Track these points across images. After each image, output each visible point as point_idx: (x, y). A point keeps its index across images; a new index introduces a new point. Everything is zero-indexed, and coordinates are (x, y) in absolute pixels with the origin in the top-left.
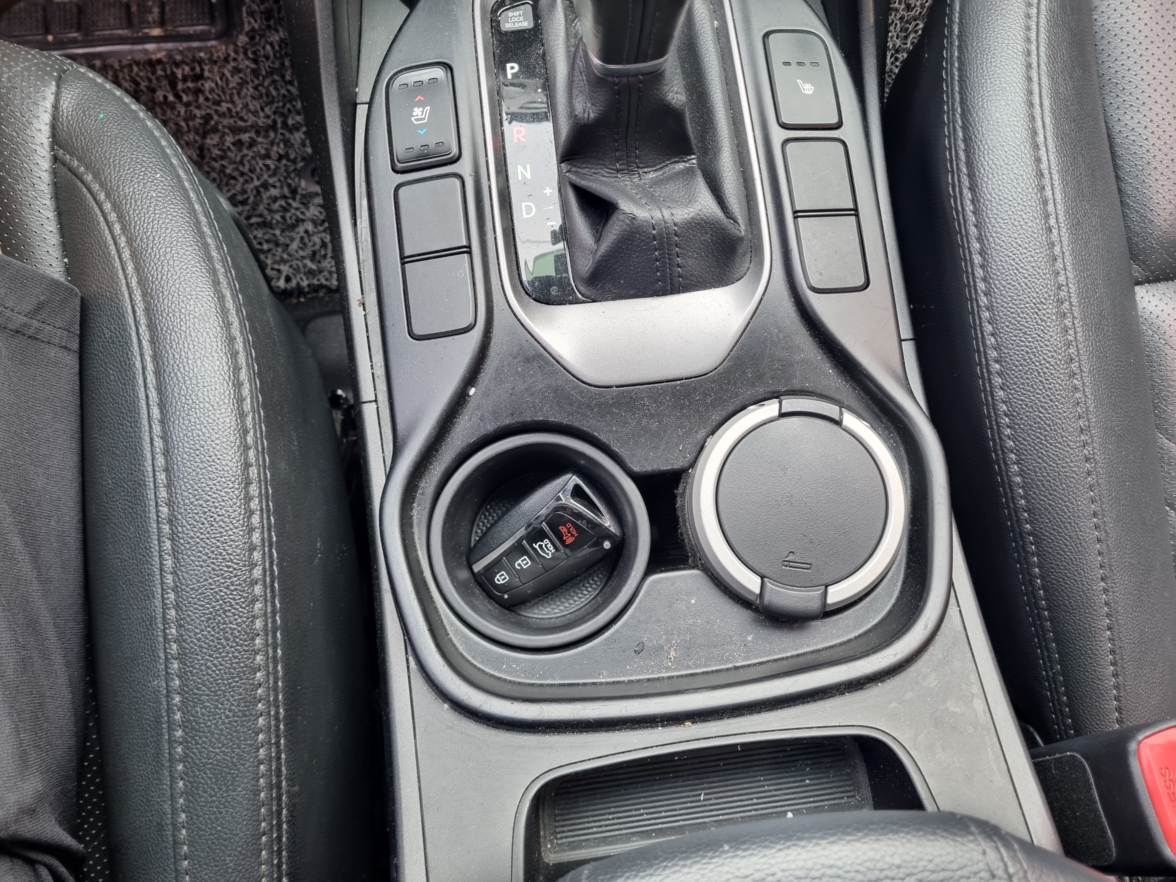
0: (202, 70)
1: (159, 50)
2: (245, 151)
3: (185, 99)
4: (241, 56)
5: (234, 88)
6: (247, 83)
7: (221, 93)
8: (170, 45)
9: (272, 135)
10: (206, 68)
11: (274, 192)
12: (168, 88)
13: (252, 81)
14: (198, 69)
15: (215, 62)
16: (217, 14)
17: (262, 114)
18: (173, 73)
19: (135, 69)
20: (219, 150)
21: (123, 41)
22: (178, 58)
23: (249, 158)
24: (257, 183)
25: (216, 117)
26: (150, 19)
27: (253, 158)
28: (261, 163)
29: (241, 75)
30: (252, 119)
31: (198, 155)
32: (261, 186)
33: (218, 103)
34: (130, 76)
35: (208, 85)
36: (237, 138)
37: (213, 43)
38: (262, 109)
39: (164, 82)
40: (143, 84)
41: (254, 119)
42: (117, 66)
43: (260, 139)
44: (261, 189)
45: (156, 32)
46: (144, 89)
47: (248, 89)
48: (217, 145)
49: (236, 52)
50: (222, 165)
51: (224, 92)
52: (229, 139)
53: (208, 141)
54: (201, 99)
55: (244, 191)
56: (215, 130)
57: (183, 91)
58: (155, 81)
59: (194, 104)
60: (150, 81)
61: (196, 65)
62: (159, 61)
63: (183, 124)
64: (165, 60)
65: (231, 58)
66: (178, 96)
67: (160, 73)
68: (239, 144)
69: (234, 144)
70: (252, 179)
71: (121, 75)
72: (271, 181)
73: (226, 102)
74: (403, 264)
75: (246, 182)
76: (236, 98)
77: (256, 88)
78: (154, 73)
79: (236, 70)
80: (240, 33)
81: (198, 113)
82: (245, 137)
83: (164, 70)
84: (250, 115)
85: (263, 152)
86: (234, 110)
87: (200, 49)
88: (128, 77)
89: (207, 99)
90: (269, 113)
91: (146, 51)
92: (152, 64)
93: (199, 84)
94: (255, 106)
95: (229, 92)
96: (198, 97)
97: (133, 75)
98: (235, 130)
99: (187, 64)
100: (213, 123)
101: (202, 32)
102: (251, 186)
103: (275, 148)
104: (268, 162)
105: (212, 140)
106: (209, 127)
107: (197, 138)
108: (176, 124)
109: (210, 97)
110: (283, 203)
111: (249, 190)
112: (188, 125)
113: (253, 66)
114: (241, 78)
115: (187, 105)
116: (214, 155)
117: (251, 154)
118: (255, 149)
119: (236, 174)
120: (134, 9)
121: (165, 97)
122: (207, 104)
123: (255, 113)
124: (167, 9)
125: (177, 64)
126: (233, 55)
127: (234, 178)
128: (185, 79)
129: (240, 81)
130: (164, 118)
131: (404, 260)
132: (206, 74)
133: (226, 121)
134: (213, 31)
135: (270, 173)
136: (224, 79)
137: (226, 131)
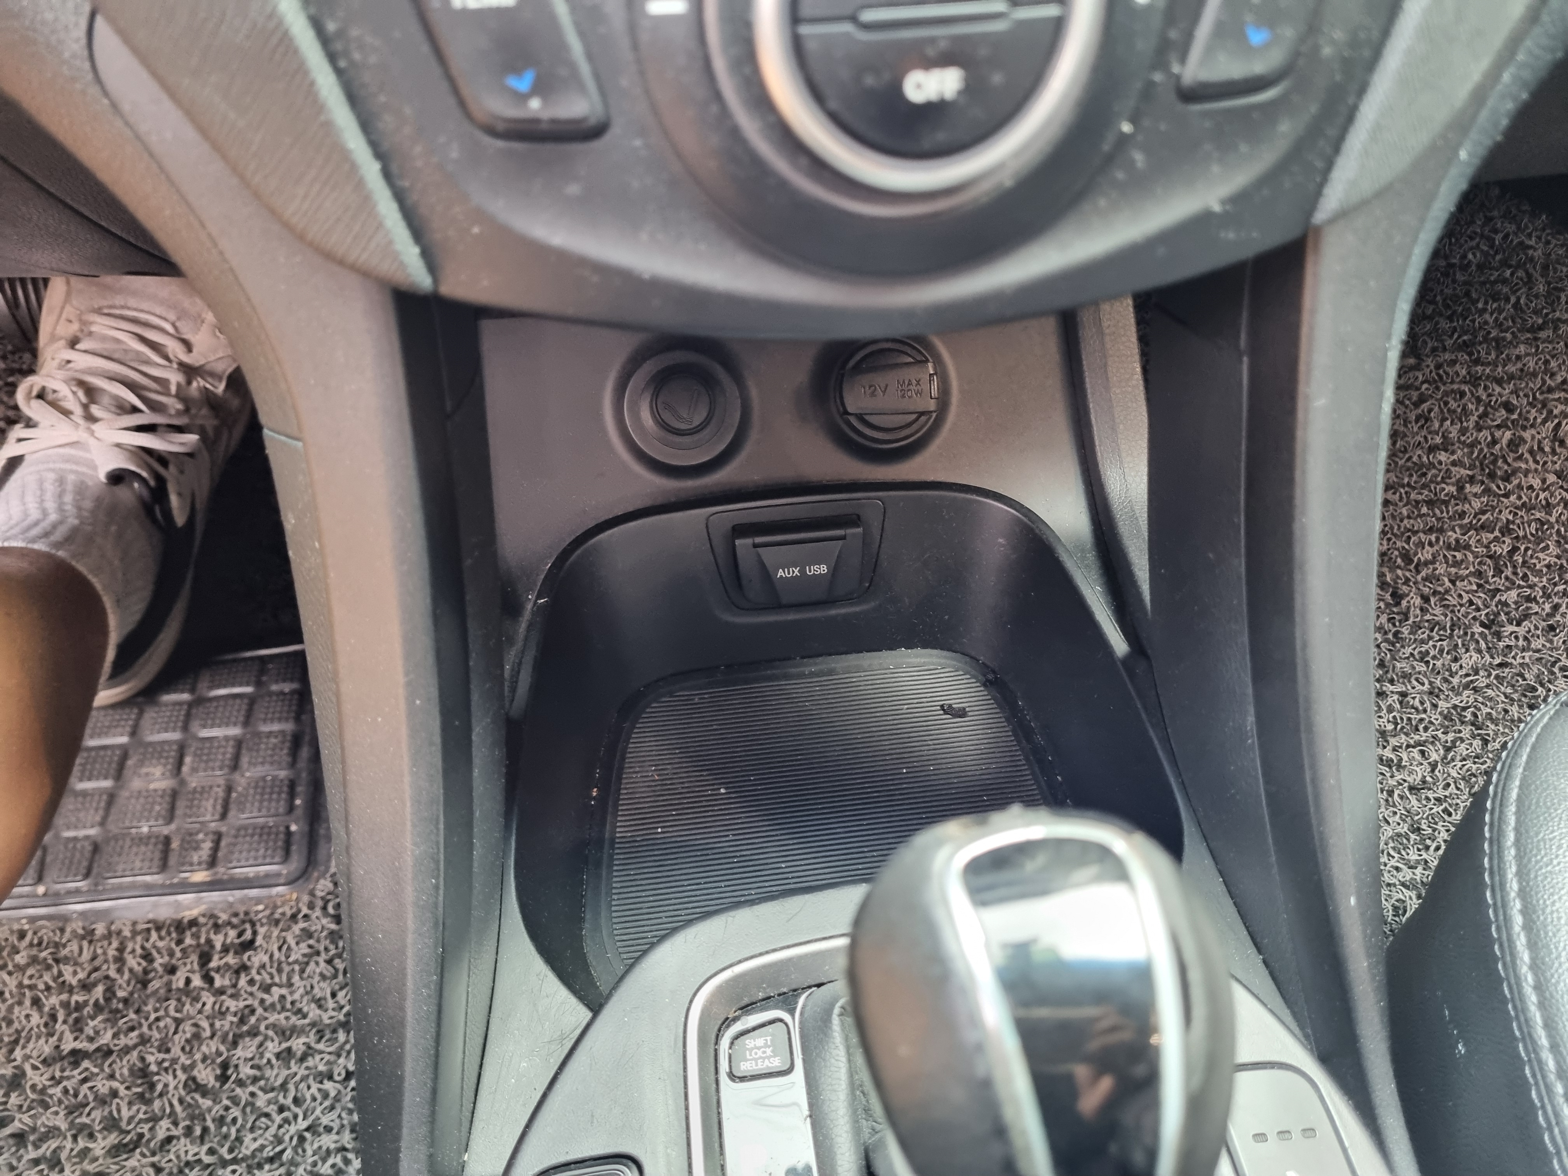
0: (255, 933)
1: (199, 901)
2: (294, 1068)
3: (218, 983)
4: (318, 912)
5: (296, 962)
6: (318, 953)
7: (274, 971)
8: (215, 896)
9: (341, 1036)
10: (262, 930)
11: (328, 1141)
12: (196, 967)
13: (326, 949)
14: (248, 935)
15: (277, 922)
16: (294, 848)
17: (331, 1004)
18: (209, 942)
19: (154, 935)
20: (252, 1067)
21: (150, 891)
22: (224, 917)
23: (298, 1078)
24: (302, 1124)
25: (259, 1011)
26: (195, 859)
27: (304, 1078)
28: (315, 1087)
29: (311, 942)
30: (314, 1012)
31: (217, 1078)
32: (307, 1129)
33: (266, 989)
34: (143, 948)
35: (257, 959)
36: (285, 1045)
37: (280, 889)
38: (334, 995)
39: (194, 958)
40: (159, 962)
41: (318, 1012)
42: (127, 933)
43: (321, 1046)
44: (307, 1135)
45: (200, 876)
46: (160, 969)
47: (317, 963)
48: (252, 1059)
49: (311, 906)
50: (253, 1094)
51: (280, 971)
52: (273, 1047)
53: (239, 1052)
54: (243, 982)
55: (279, 1140)
56: (253, 1033)
57: (218, 970)
58: (178, 955)
59: (230, 991)
60: (171, 954)
61: (248, 926)
62: (193, 923)
63: (205, 1024)
64: (202, 920)
65: (300, 916)
66: (208, 979)
67: (189, 941)
68: (285, 1056)
69: (278, 1056)
70: (296, 1117)
71: (130, 946)
72: (325, 1120)
73: (280, 986)
75: (286, 1121)
76: (296, 978)
77: (329, 962)
78: (179, 942)
79: (307, 934)
80: (323, 875)
81: (233, 1005)
82: (298, 1044)
83: (196, 936)
84: (313, 1005)
85: (322, 1068)
86: (289, 999)
87: (258, 901)
88: (139, 951)
89: (251, 982)
90: (342, 1002)
91: (178, 905)
92: (180, 927)
93: (245, 957)
94: (321, 989)
95: (286, 969)
96: (238, 979)
97: (148, 945)
98: (285, 1034)
99: (234, 927)
100: (253, 1020)
101: (267, 875)
102: (293, 1129)
103: (342, 1061)
104: (328, 1085)
105: (246, 1050)
106: (245, 1028)
107: (222, 1048)
108: (196, 1025)
109: (258, 978)
110: (338, 1160)
111: (287, 1138)
112: (212, 1025)
113: (333, 926)
114: (310, 946)
115: (221, 992)
116: (241, 1076)
117: (302, 1072)
118: (310, 1062)
119: (272, 1109)
120: (175, 845)
121: (188, 981)
122: (249, 989)
123: (319, 1003)
124: (223, 843)
125: (217, 927)
126: (305, 910)
127: (267, 1115)
128: (225, 950)
129: (307, 951)
130: (178, 1015)
132: (259, 941)
133: (273, 1018)
134: (285, 872)
135: (327, 1103)
136: (285, 947)
137: (271, 1033)
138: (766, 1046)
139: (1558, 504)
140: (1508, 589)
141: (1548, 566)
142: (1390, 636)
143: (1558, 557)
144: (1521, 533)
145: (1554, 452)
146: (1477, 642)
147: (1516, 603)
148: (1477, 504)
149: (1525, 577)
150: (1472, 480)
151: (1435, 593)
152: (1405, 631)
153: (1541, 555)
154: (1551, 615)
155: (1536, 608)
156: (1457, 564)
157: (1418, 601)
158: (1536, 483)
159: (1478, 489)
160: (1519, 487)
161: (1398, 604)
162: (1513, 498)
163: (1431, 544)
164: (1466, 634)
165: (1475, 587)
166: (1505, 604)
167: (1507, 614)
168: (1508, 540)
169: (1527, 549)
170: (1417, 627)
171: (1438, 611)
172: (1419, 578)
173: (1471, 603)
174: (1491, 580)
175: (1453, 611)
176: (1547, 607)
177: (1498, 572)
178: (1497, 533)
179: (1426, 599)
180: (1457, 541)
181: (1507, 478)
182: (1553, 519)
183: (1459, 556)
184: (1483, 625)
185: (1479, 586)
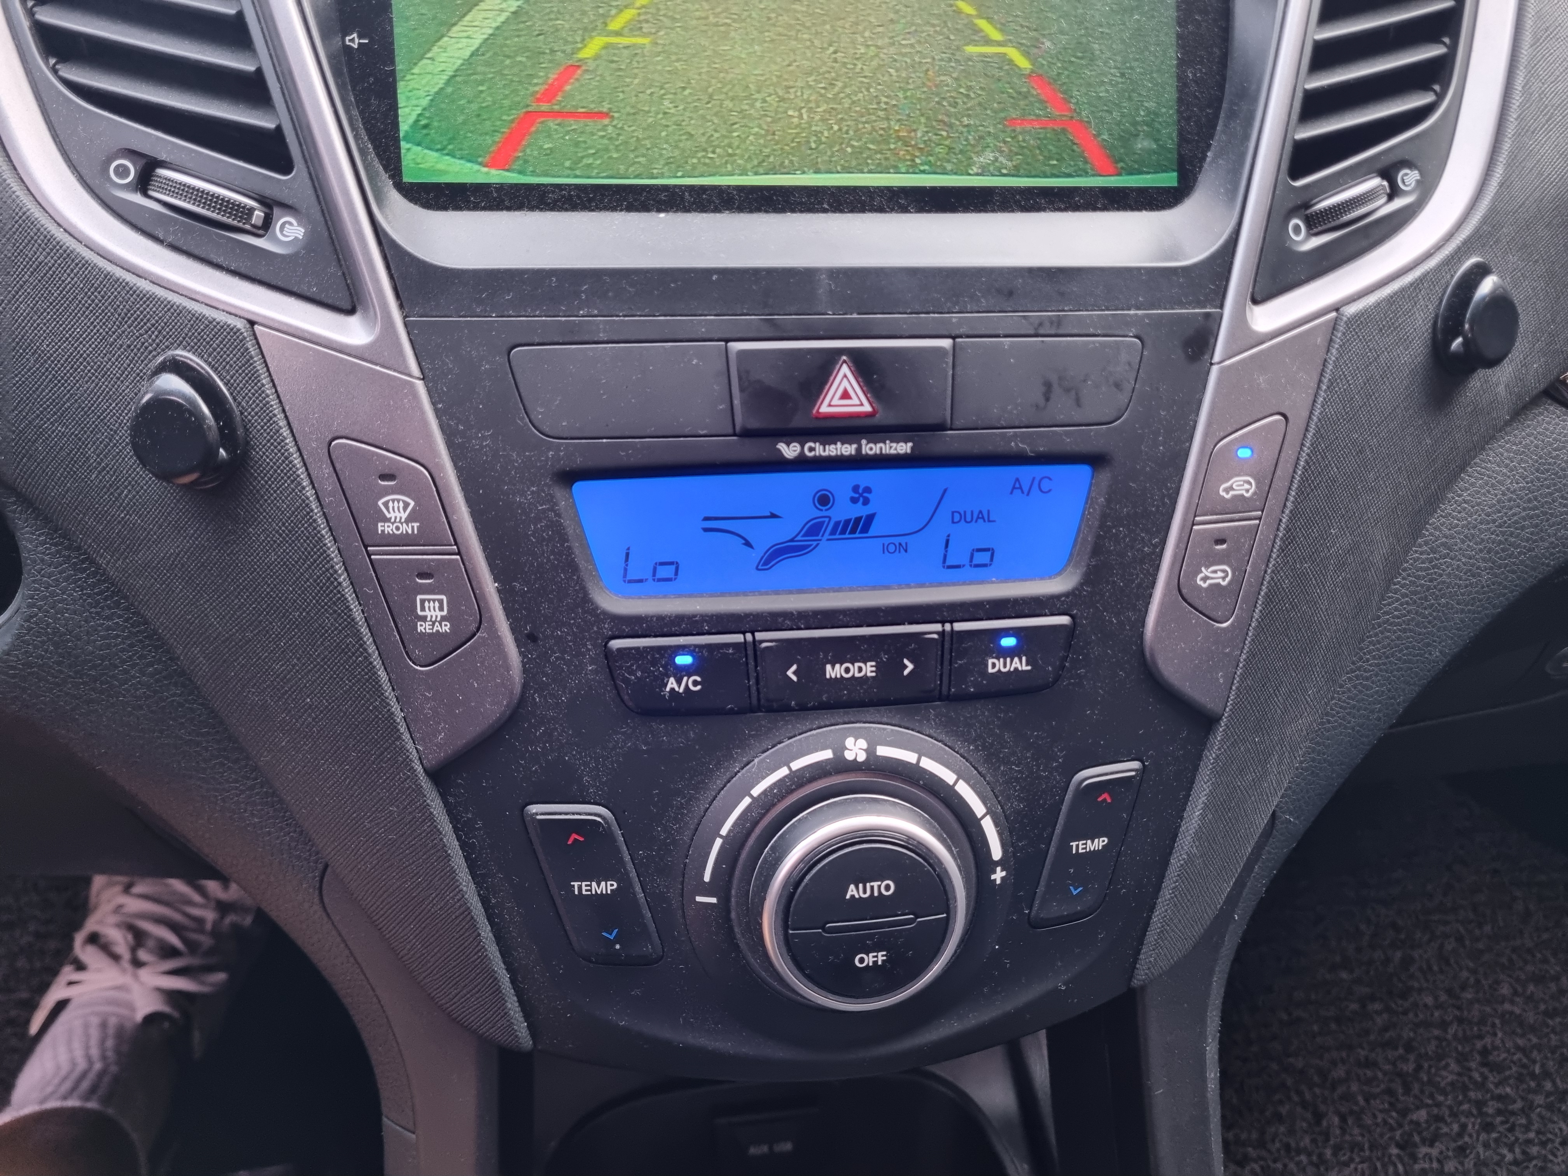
139: (1451, 1022)
140: (1418, 1108)
141: (1452, 1084)
142: (1314, 1158)
143: (1459, 1074)
144: (1423, 1051)
145: (1441, 971)
146: (1395, 1166)
147: (1427, 1122)
148: (1379, 1020)
149: (1432, 1096)
150: (1373, 998)
151: (1352, 1112)
152: (1328, 1152)
153: (1444, 1073)
154: (1460, 1135)
155: (1445, 1130)
156: (1369, 1082)
157: (1336, 1120)
158: (1429, 1000)
159: (1377, 1006)
160: (1415, 1005)
161: (1318, 1122)
162: (1411, 1015)
163: (1343, 1061)
164: (1383, 1155)
165: (1386, 1106)
166: (1417, 1124)
167: (1420, 1133)
168: (1412, 1057)
169: (1430, 1067)
170: (1337, 1149)
171: (1356, 1131)
172: (1336, 1096)
173: (1385, 1122)
174: (1402, 1098)
175: (1370, 1132)
176: (1456, 1127)
177: (1407, 1090)
178: (1401, 1051)
179: (1343, 1119)
180: (1367, 1058)
181: (1404, 996)
182: (1449, 1037)
183: (1369, 1073)
184: (1399, 1146)
185: (1391, 1104)
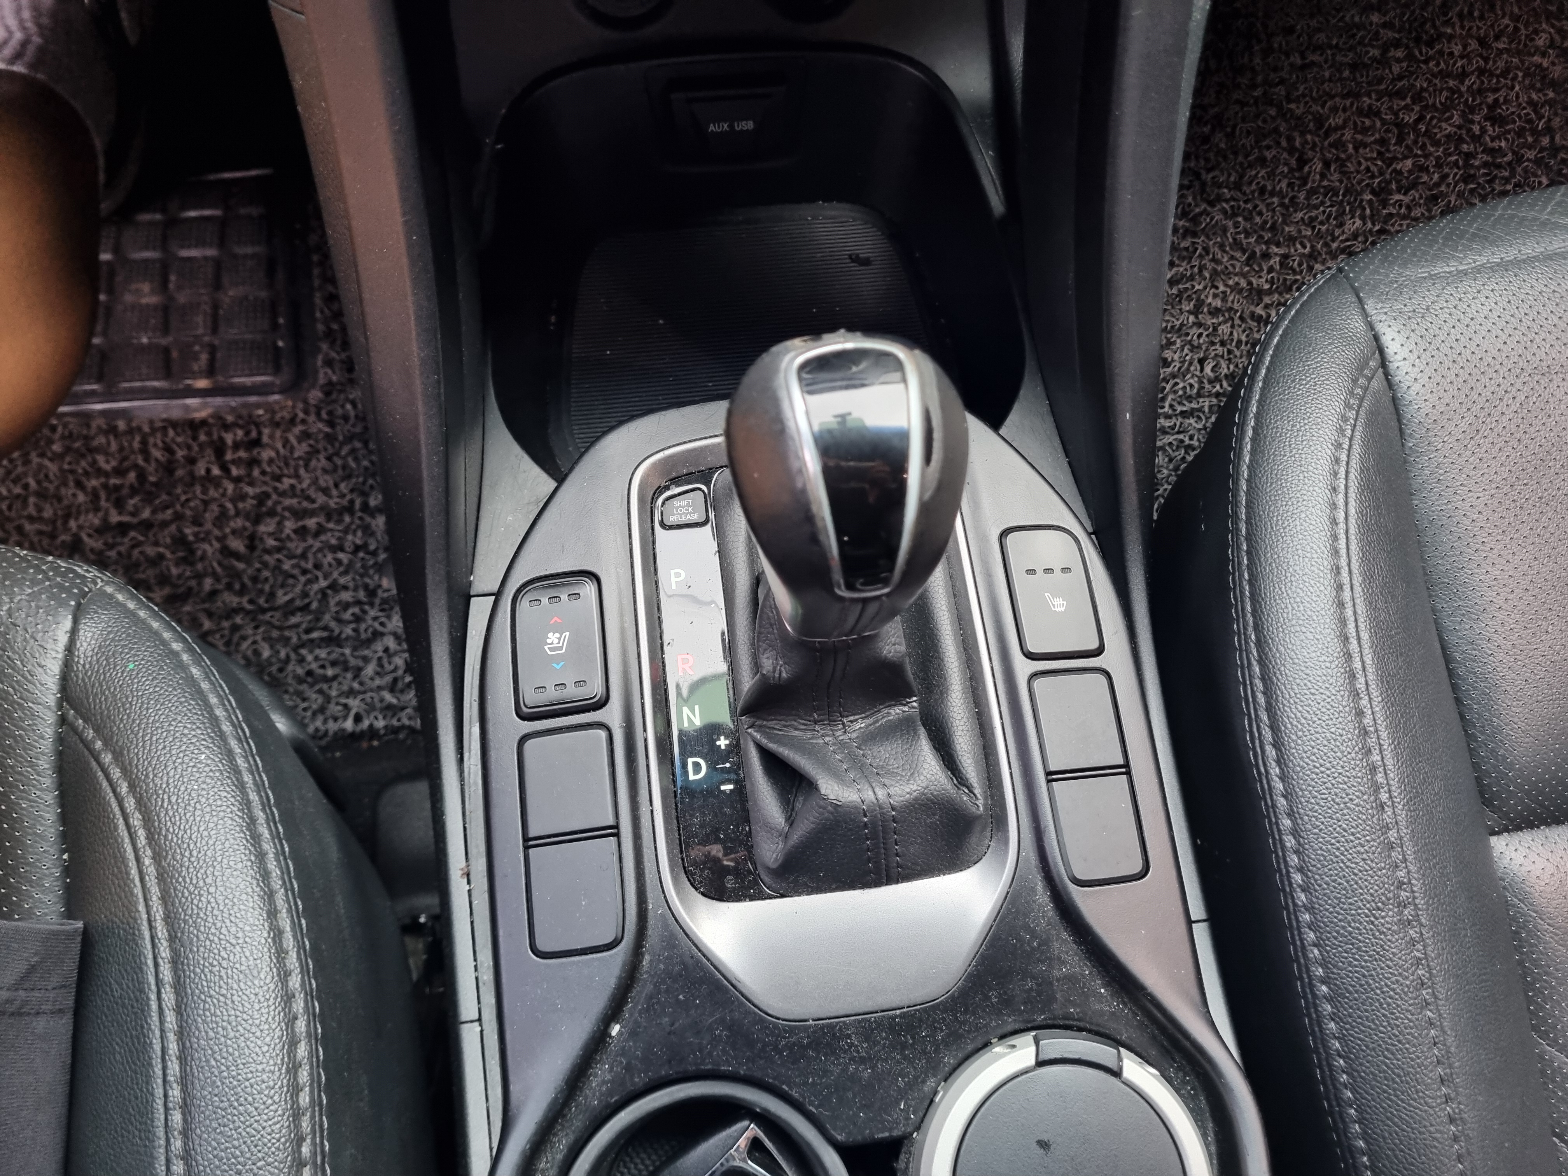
0: (260, 433)
1: (204, 406)
2: (310, 541)
3: (235, 472)
4: (312, 418)
5: (299, 458)
6: (318, 452)
7: (282, 464)
8: (218, 401)
9: (347, 519)
10: (266, 431)
11: (346, 596)
12: (213, 458)
13: (325, 449)
14: (254, 434)
15: (277, 425)
16: (283, 362)
17: (334, 492)
18: (221, 439)
19: (171, 433)
20: (276, 540)
21: (158, 394)
22: (230, 418)
23: (314, 549)
24: (323, 583)
25: (274, 497)
26: (196, 368)
27: (320, 550)
28: (330, 558)
29: (311, 442)
30: (321, 499)
31: (247, 547)
32: (329, 587)
33: (278, 478)
34: (164, 442)
35: (266, 454)
36: (300, 524)
37: (276, 397)
38: (336, 486)
39: (209, 452)
40: (180, 454)
41: (325, 498)
42: (146, 429)
43: (331, 525)
44: (329, 592)
45: (202, 384)
46: (182, 460)
47: (318, 460)
48: (273, 534)
49: (306, 412)
50: (279, 560)
51: (287, 464)
52: (290, 525)
53: (262, 528)
54: (256, 472)
55: (305, 594)
56: (272, 513)
57: (233, 462)
58: (196, 448)
59: (247, 480)
60: (189, 448)
61: (253, 427)
62: (204, 422)
63: (229, 505)
64: (211, 421)
65: (298, 420)
66: (225, 469)
67: (203, 438)
68: (302, 532)
69: (295, 531)
70: (317, 578)
71: (151, 441)
72: (342, 581)
73: (289, 477)
74: (526, 848)
75: (309, 582)
76: (302, 471)
77: (329, 459)
78: (195, 438)
79: (305, 435)
80: (313, 386)
81: (250, 491)
82: (311, 523)
83: (209, 434)
84: (320, 494)
85: (333, 542)
86: (299, 487)
87: (258, 406)
88: (160, 444)
89: (263, 473)
90: (345, 491)
91: (187, 408)
92: (193, 426)
93: (255, 452)
94: (326, 481)
95: (292, 463)
96: (251, 470)
97: (168, 440)
98: (299, 514)
99: (241, 427)
100: (270, 503)
101: (264, 384)
102: (316, 587)
103: (350, 537)
104: (341, 555)
105: (267, 527)
106: (264, 509)
107: (247, 524)
108: (221, 506)
109: (268, 469)
110: (356, 610)
111: (312, 593)
112: (236, 507)
113: (327, 430)
114: (310, 446)
115: (237, 480)
116: (268, 547)
117: (317, 545)
118: (323, 538)
119: (296, 572)
120: (175, 354)
121: (208, 471)
122: (263, 478)
123: (325, 491)
124: (219, 355)
125: (226, 427)
126: (301, 415)
127: (293, 577)
128: (236, 446)
129: (307, 449)
130: (205, 497)
131: (528, 842)
132: (265, 439)
133: (288, 502)
134: (278, 382)
135: (342, 569)
136: (288, 446)
137: (287, 514)
138: (688, 505)
139: (1472, 73)
140: (1406, 158)
141: (1448, 136)
142: (1287, 201)
143: (1459, 127)
144: (1431, 102)
145: (1482, 17)
146: (1364, 209)
147: (1409, 171)
148: (1396, 69)
149: (1423, 147)
150: (1397, 44)
151: (1338, 159)
152: (1302, 196)
153: (1444, 125)
154: (1437, 185)
155: (1425, 178)
156: (1365, 131)
157: (1319, 166)
158: (1457, 49)
159: (1400, 53)
160: (1441, 53)
161: (1300, 168)
162: (1432, 64)
163: (1345, 110)
164: (1356, 200)
165: (1375, 155)
166: (1400, 173)
167: (1398, 182)
168: (1417, 108)
169: (1432, 118)
170: (1312, 192)
171: (1336, 176)
172: (1326, 143)
173: (1368, 169)
174: (1392, 148)
175: (1349, 178)
176: (1436, 176)
177: (1400, 141)
178: (1408, 100)
179: (1327, 164)
180: (1370, 106)
181: (1430, 43)
182: (1463, 89)
183: (1367, 122)
184: (1373, 192)
185: (1380, 153)
